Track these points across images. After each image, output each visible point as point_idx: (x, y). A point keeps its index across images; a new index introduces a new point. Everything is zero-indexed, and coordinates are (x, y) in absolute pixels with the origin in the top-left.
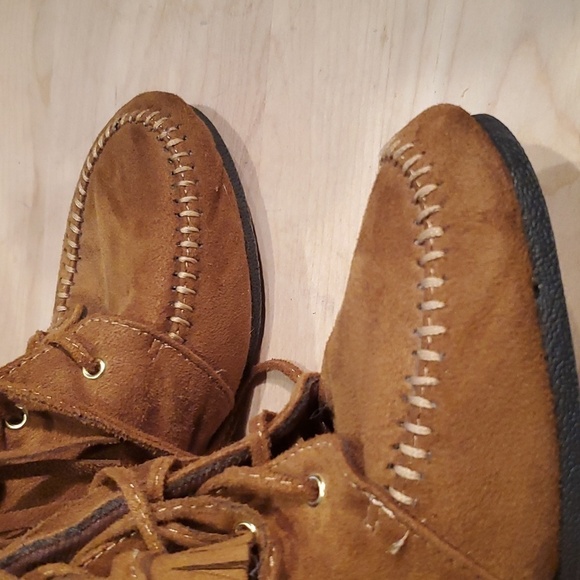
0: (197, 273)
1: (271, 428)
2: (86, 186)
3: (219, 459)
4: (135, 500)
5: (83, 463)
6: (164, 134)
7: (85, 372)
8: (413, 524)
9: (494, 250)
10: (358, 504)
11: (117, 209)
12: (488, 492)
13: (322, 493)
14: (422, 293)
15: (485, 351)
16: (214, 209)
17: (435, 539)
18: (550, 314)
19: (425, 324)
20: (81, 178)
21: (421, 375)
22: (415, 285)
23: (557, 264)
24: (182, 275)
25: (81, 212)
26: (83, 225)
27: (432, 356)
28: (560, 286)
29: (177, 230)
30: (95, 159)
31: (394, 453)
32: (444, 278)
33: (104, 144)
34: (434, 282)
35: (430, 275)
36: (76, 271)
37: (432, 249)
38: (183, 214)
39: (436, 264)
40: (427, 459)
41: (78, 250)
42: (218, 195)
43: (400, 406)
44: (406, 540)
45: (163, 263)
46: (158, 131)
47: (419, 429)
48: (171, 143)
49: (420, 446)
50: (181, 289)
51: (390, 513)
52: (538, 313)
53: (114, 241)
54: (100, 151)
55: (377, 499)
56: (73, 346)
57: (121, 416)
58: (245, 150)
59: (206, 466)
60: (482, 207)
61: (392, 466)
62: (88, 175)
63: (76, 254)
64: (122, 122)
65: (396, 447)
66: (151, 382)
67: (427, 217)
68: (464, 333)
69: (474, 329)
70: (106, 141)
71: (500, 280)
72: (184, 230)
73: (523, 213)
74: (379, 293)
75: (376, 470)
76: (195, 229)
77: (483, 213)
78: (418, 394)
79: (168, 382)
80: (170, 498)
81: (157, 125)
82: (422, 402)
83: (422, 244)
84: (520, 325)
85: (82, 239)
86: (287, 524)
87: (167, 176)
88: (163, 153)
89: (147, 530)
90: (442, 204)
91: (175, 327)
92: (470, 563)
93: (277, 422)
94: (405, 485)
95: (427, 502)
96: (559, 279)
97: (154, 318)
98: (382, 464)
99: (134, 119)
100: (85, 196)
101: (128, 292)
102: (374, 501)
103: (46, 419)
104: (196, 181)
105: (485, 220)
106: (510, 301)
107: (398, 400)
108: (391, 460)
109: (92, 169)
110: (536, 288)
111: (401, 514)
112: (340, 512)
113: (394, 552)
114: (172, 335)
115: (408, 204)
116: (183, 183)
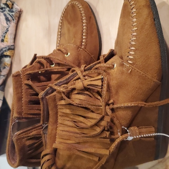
0: (87, 34)
1: (104, 58)
2: (62, 20)
3: (94, 64)
4: (79, 72)
5: (67, 72)
6: (78, 5)
7: (65, 55)
8: (133, 67)
9: (145, 12)
10: (122, 65)
11: (69, 23)
12: (147, 59)
13: (115, 67)
14: (132, 23)
15: (145, 31)
16: (90, 20)
17: (137, 69)
18: (157, 24)
19: (133, 28)
20: (61, 19)
21: (133, 38)
22: (131, 21)
23: (158, 15)
24: (84, 34)
25: (61, 26)
26: (62, 29)
27: (135, 34)
28: (159, 19)
29: (82, 25)
30: (63, 14)
31: (128, 54)
32: (137, 19)
33: (65, 10)
34: (135, 20)
35: (134, 19)
36: (60, 39)
37: (134, 14)
38: (83, 21)
39: (135, 16)
40: (135, 54)
41: (61, 35)
42: (90, 17)
43: (129, 45)
44: (131, 70)
45: (80, 32)
46: (77, 5)
47: (133, 48)
48: (80, 7)
49: (133, 52)
50: (84, 37)
51: (128, 65)
52: (155, 24)
53: (69, 30)
54: (64, 12)
55: (126, 63)
56: (63, 50)
57: (73, 63)
58: (96, 9)
59: (92, 66)
60: (143, 4)
61: (128, 57)
62: (62, 18)
63: (60, 36)
64: (69, 5)
65: (129, 53)
66: (79, 57)
67: (133, 8)
68: (141, 28)
69: (142, 28)
70: (66, 9)
71: (147, 18)
72: (84, 25)
73: (151, 6)
74: (124, 24)
75: (125, 58)
76: (86, 25)
77: (143, 6)
78: (133, 42)
79: (82, 57)
80: (85, 71)
81: (77, 4)
82: (133, 43)
83: (132, 13)
84: (151, 26)
85: (61, 32)
86: (109, 74)
87: (80, 14)
88: (78, 9)
89: (82, 77)
90: (135, 5)
91: (83, 45)
92: (144, 74)
93: (105, 56)
94: (131, 59)
95: (135, 62)
96: (159, 18)
97: (79, 44)
98: (126, 56)
99: (72, 3)
100: (61, 23)
101: (73, 40)
102: (125, 64)
103: (58, 64)
104: (86, 14)
105: (143, 7)
106: (149, 22)
107: (129, 44)
108: (128, 55)
109: (63, 16)
110: (154, 20)
111: (130, 65)
112: (119, 68)
113: (129, 72)
114: (83, 47)
115: (129, 6)
116: (83, 15)
